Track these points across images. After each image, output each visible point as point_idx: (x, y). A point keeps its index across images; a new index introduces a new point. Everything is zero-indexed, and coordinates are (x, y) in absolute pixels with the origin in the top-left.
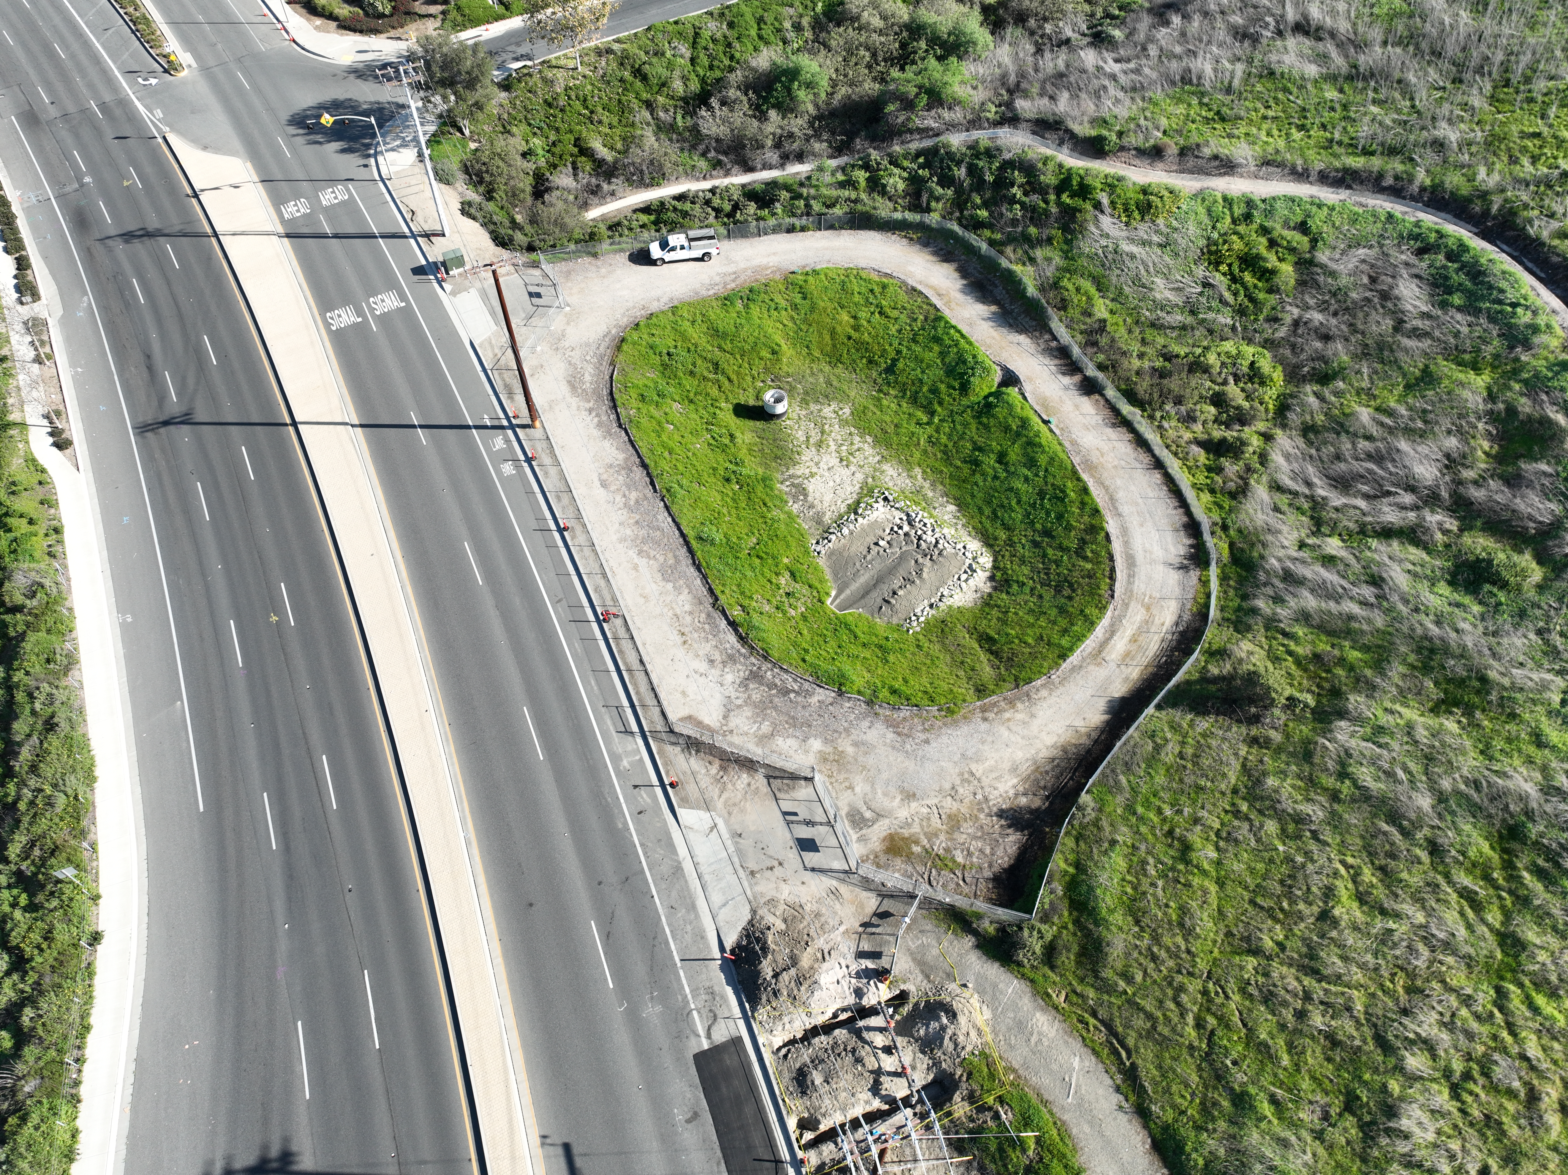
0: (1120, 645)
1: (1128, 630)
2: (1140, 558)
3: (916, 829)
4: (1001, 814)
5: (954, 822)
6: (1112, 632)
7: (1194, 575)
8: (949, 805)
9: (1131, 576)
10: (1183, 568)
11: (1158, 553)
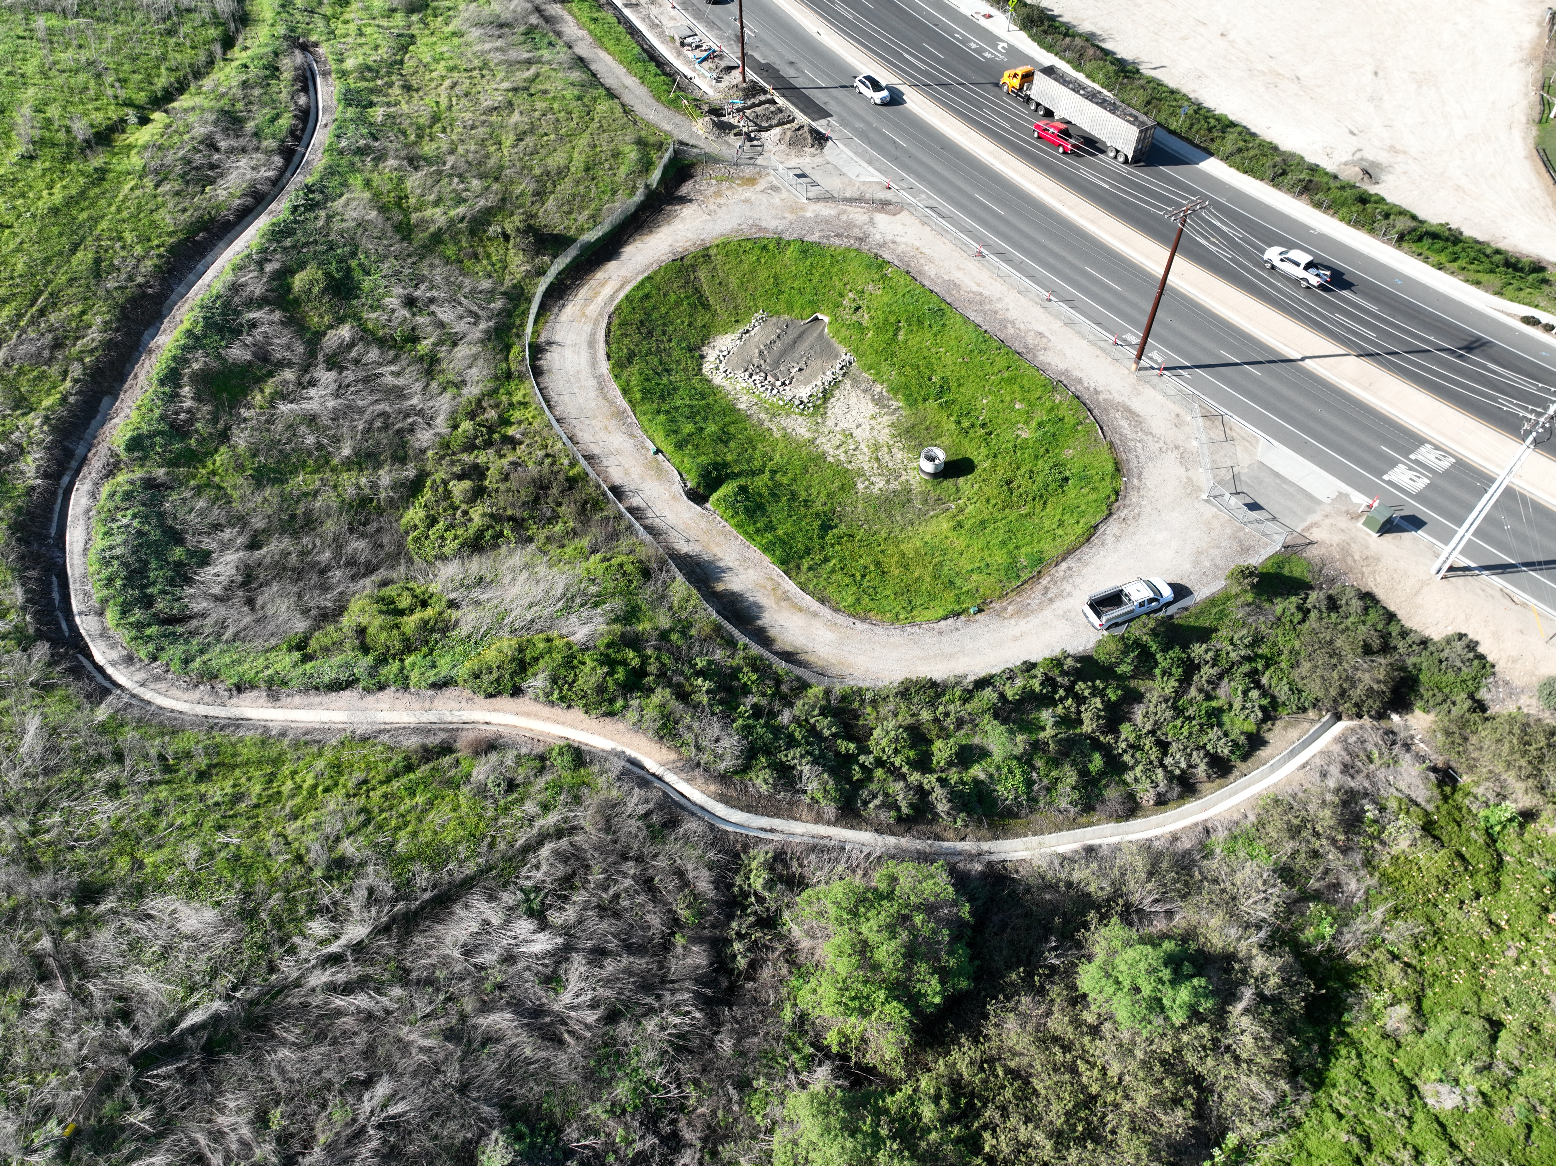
0: (608, 290)
1: (600, 300)
2: (584, 347)
3: (740, 189)
4: (691, 201)
5: (718, 194)
6: (612, 297)
7: (542, 339)
8: (722, 201)
9: (593, 334)
10: (550, 343)
11: (568, 352)
